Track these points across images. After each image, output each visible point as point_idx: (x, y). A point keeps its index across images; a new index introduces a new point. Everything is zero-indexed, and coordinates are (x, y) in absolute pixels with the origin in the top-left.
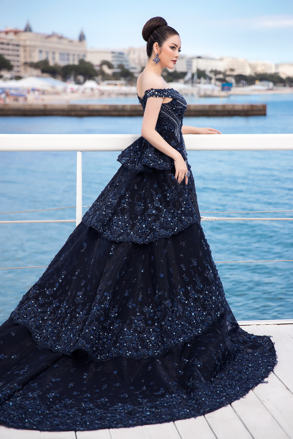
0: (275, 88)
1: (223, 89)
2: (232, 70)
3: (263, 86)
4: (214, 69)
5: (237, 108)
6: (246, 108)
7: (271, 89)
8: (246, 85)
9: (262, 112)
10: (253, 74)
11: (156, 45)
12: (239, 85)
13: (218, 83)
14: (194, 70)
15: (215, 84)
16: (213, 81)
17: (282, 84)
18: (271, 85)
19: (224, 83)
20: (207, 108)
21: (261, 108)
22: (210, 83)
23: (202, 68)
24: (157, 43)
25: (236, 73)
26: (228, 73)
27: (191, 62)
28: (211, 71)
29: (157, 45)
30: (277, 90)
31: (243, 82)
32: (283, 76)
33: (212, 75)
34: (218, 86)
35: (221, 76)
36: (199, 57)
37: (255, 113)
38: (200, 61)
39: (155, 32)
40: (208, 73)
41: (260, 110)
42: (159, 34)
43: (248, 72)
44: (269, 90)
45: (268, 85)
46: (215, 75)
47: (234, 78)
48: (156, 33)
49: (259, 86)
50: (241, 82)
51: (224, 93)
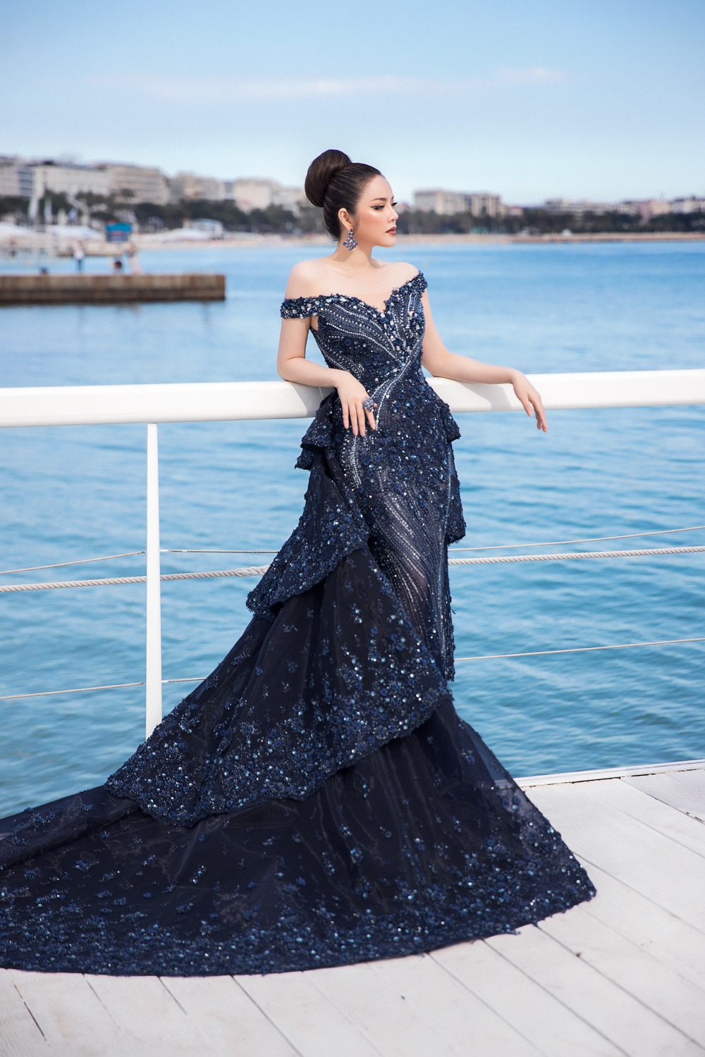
0: (228, 235)
1: (109, 238)
2: (128, 193)
3: (202, 229)
4: (85, 189)
5: (158, 284)
6: (178, 283)
7: (219, 239)
8: (160, 228)
9: (217, 293)
10: (175, 202)
11: (343, 214)
12: (146, 229)
13: (96, 224)
14: (38, 192)
15: (90, 226)
16: (85, 219)
17: (242, 227)
18: (218, 228)
19: (112, 225)
20: (89, 284)
21: (213, 283)
22: (79, 224)
23: (57, 188)
24: (344, 209)
25: (135, 201)
26: (119, 200)
27: (31, 174)
28: (80, 196)
29: (345, 212)
30: (232, 239)
31: (154, 220)
32: (245, 208)
33: (81, 205)
34: (98, 230)
35: (103, 208)
36: (49, 163)
37: (200, 294)
38: (51, 171)
39: (331, 187)
40: (71, 200)
41: (211, 288)
42: (341, 190)
43: (163, 197)
44: (214, 239)
45: (213, 229)
46: (90, 204)
47: (133, 213)
48: (333, 189)
49: (192, 232)
50: (150, 222)
51: (112, 248)
